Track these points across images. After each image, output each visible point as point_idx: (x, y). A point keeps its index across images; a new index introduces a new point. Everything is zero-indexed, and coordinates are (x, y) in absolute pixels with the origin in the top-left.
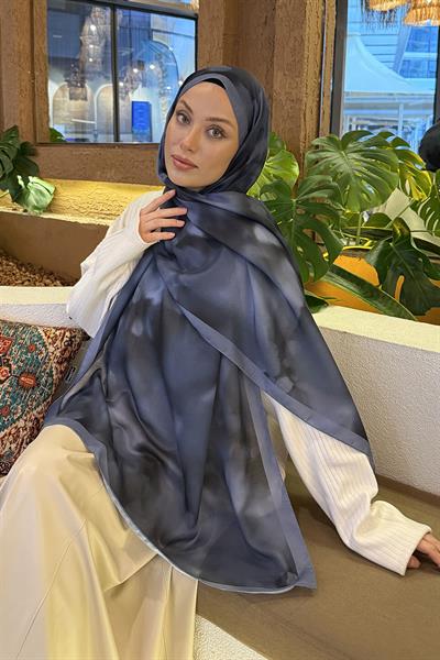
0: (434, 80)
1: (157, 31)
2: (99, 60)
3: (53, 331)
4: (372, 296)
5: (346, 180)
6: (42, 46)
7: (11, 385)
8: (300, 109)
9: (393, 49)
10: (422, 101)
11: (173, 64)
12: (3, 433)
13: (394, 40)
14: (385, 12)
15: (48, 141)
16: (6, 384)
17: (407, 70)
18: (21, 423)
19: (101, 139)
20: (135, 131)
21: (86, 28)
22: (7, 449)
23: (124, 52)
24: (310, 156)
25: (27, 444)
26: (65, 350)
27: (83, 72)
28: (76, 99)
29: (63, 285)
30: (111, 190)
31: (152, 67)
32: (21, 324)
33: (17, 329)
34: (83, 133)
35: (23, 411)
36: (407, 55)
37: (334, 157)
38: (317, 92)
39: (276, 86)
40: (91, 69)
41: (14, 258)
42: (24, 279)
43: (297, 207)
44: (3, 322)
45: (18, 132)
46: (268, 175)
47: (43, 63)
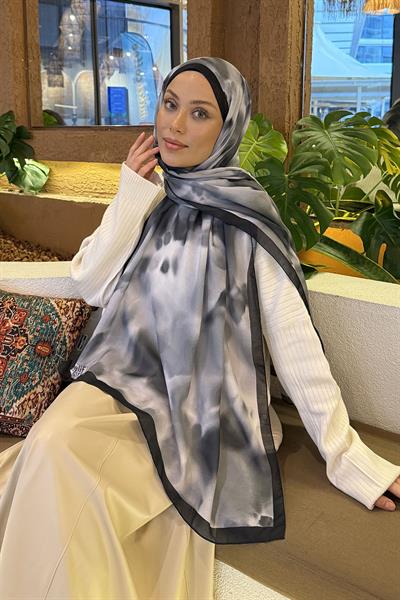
0: (391, 64)
1: (131, 20)
2: (78, 48)
3: (65, 302)
4: (358, 263)
5: (330, 156)
6: (35, 36)
7: (28, 354)
8: (285, 92)
9: (350, 37)
10: (379, 84)
11: (148, 51)
12: (22, 399)
13: (350, 27)
15: (42, 125)
16: (24, 353)
17: (363, 55)
18: (39, 389)
19: (80, 122)
21: (65, 17)
22: (27, 413)
23: (101, 41)
24: (296, 135)
25: (45, 408)
26: (76, 320)
27: (61, 59)
28: (54, 86)
29: (60, 260)
30: (104, 170)
31: (128, 54)
32: (34, 297)
33: (30, 301)
35: (40, 379)
36: (363, 41)
37: (317, 135)
38: (299, 75)
39: (262, 70)
40: (70, 57)
41: (11, 236)
42: (22, 256)
43: (290, 182)
44: (17, 295)
45: (13, 117)
46: (258, 153)
47: (35, 51)
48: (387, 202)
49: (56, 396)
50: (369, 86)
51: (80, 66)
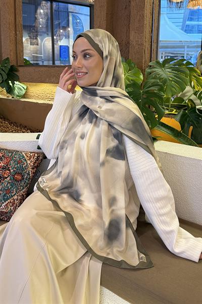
1: (71, 12)
2: (45, 26)
3: (29, 153)
4: (178, 136)
5: (165, 82)
6: (20, 20)
7: (10, 179)
8: (143, 49)
9: (181, 20)
10: (196, 44)
12: (7, 202)
13: (182, 16)
14: (178, 3)
15: (23, 65)
16: (8, 179)
17: (188, 30)
18: (15, 197)
19: (46, 63)
20: (62, 59)
21: (38, 11)
22: (9, 209)
23: (56, 22)
24: (148, 70)
25: (18, 207)
26: (35, 162)
27: (37, 32)
28: (34, 45)
31: (70, 29)
32: (14, 151)
33: (12, 153)
34: (37, 61)
35: (16, 192)
36: (188, 23)
37: (159, 70)
38: (150, 41)
40: (41, 30)
41: (8, 120)
42: (13, 129)
43: (143, 95)
44: (6, 149)
45: (9, 60)
46: (128, 80)
47: (20, 28)
48: (193, 105)
49: (24, 200)
50: (191, 45)
51: (46, 35)
